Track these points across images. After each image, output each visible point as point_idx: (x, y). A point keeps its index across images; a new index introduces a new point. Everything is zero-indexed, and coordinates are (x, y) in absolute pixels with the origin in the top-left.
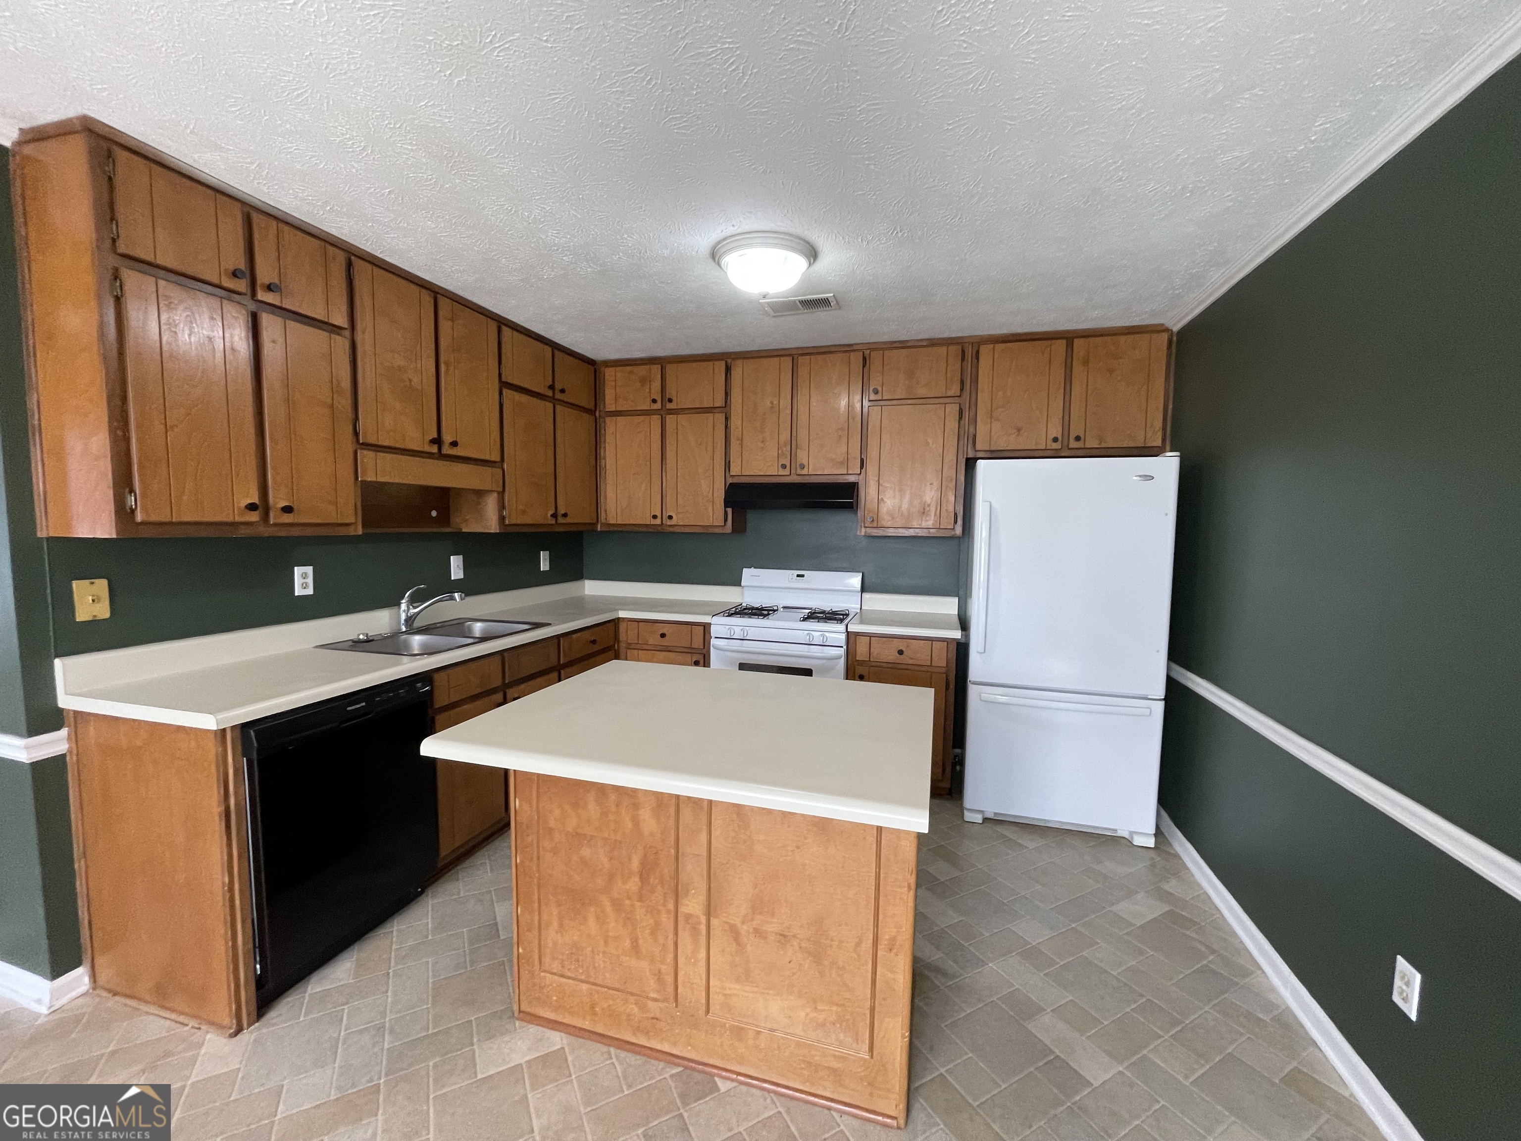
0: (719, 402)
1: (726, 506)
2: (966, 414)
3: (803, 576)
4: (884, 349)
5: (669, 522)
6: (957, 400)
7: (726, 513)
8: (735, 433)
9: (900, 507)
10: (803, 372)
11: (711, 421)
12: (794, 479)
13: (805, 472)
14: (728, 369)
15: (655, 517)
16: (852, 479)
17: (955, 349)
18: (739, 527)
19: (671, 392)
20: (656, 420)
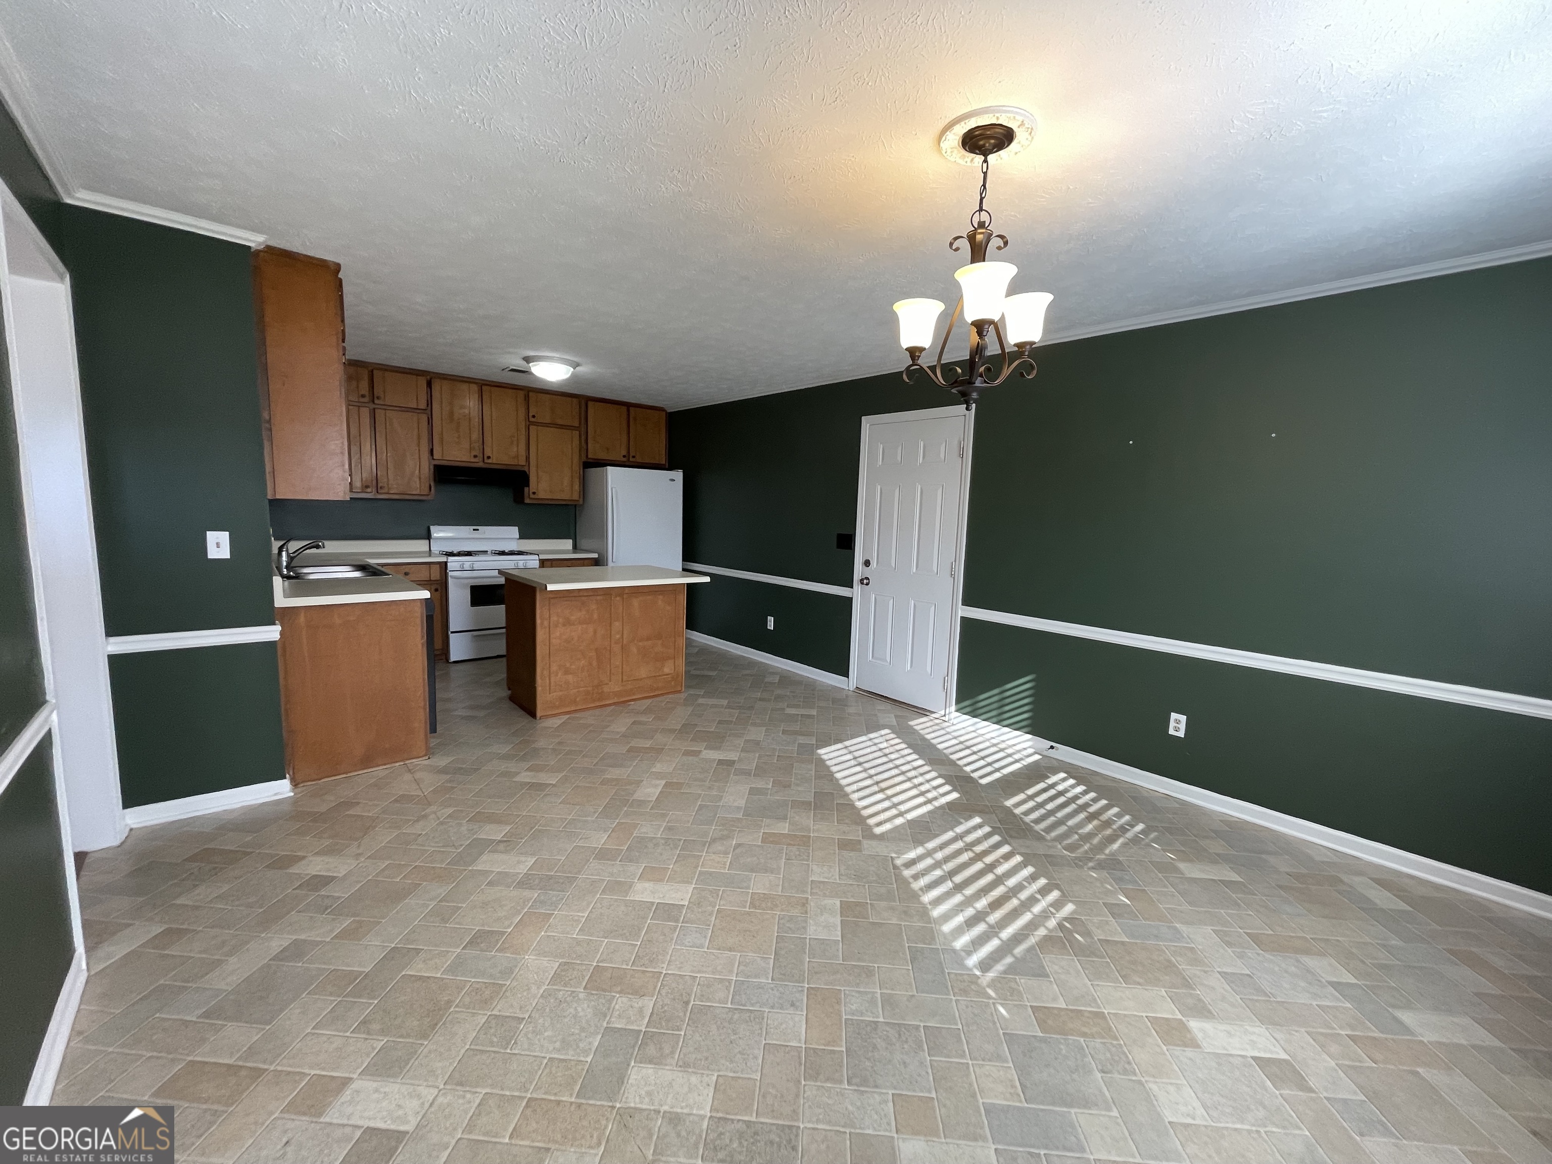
0: (422, 406)
1: (431, 481)
2: (583, 437)
3: (478, 530)
5: (381, 491)
7: (430, 485)
8: (436, 428)
9: (549, 488)
10: (486, 396)
11: (415, 417)
12: (482, 465)
13: (490, 461)
14: (431, 382)
16: (521, 468)
19: (379, 392)
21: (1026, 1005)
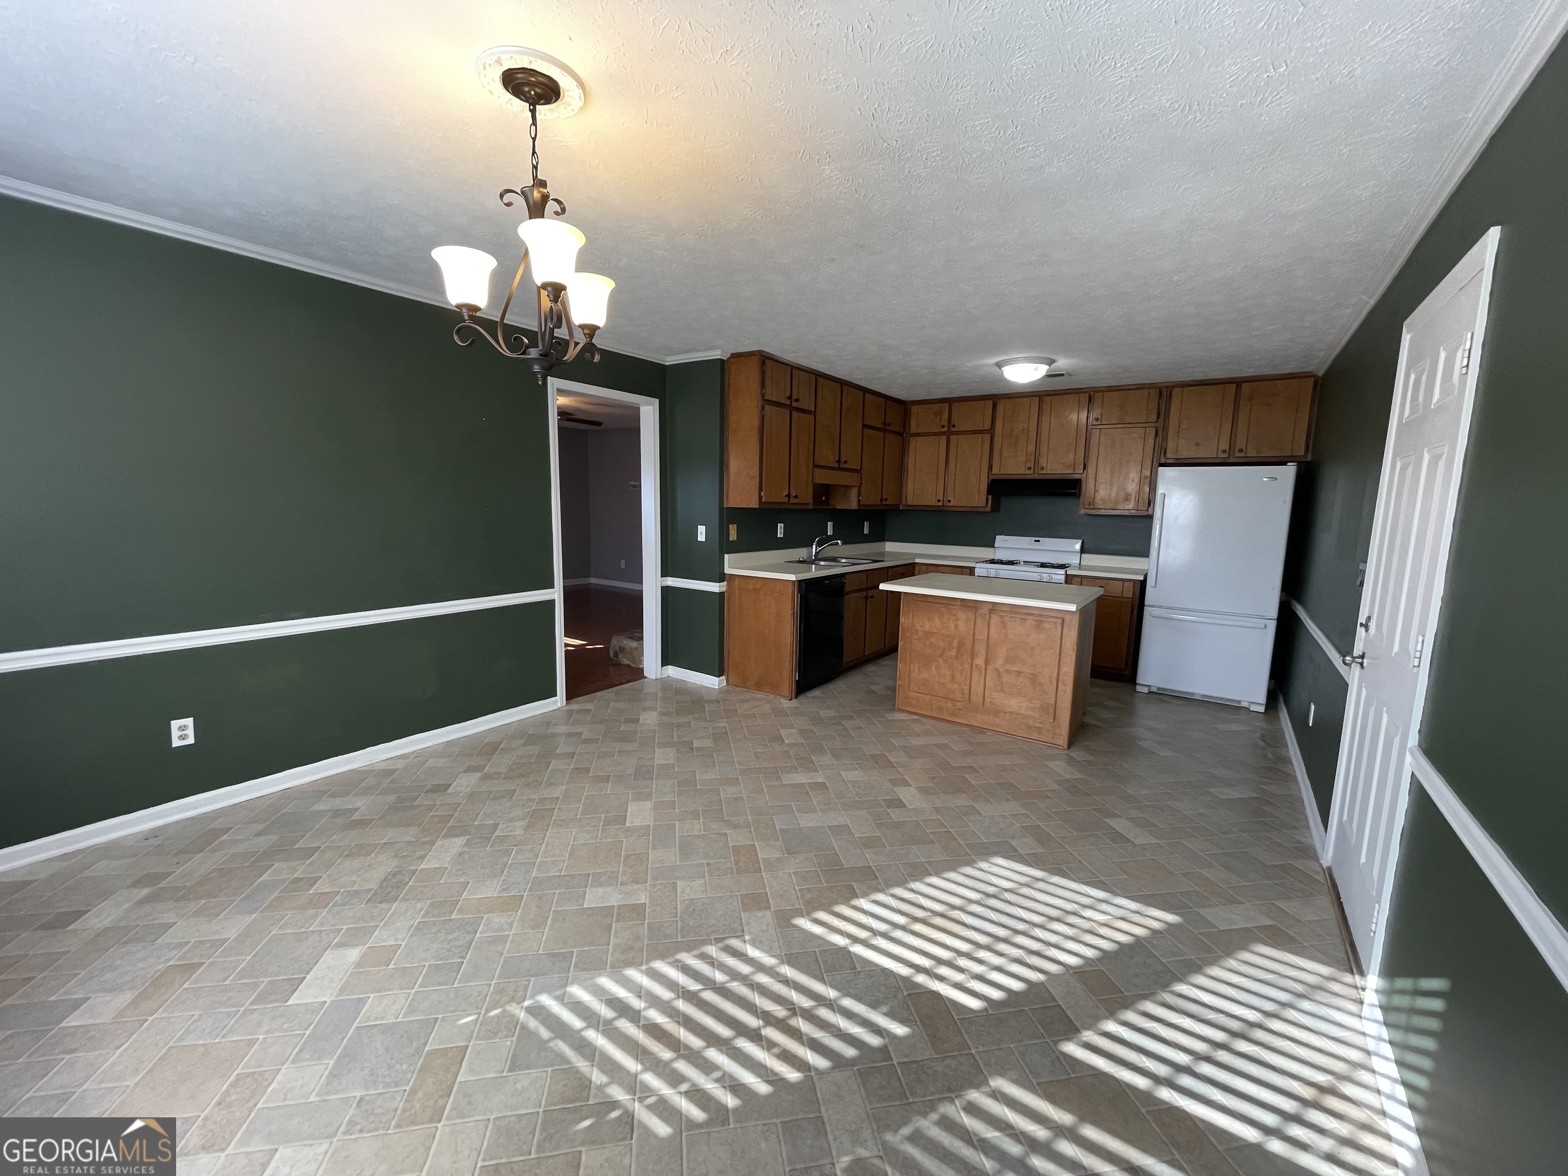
0: (987, 426)
1: (988, 493)
2: (1160, 434)
3: (1039, 541)
4: (1103, 391)
5: (949, 504)
6: (1154, 425)
7: (987, 498)
8: (997, 446)
9: (1110, 496)
10: (1046, 407)
11: (980, 439)
12: (1036, 476)
13: (1044, 472)
14: (995, 406)
15: (939, 501)
16: (1077, 477)
17: (1154, 393)
18: (996, 508)
19: (955, 421)
20: (943, 439)
21: (470, 1042)
